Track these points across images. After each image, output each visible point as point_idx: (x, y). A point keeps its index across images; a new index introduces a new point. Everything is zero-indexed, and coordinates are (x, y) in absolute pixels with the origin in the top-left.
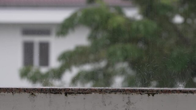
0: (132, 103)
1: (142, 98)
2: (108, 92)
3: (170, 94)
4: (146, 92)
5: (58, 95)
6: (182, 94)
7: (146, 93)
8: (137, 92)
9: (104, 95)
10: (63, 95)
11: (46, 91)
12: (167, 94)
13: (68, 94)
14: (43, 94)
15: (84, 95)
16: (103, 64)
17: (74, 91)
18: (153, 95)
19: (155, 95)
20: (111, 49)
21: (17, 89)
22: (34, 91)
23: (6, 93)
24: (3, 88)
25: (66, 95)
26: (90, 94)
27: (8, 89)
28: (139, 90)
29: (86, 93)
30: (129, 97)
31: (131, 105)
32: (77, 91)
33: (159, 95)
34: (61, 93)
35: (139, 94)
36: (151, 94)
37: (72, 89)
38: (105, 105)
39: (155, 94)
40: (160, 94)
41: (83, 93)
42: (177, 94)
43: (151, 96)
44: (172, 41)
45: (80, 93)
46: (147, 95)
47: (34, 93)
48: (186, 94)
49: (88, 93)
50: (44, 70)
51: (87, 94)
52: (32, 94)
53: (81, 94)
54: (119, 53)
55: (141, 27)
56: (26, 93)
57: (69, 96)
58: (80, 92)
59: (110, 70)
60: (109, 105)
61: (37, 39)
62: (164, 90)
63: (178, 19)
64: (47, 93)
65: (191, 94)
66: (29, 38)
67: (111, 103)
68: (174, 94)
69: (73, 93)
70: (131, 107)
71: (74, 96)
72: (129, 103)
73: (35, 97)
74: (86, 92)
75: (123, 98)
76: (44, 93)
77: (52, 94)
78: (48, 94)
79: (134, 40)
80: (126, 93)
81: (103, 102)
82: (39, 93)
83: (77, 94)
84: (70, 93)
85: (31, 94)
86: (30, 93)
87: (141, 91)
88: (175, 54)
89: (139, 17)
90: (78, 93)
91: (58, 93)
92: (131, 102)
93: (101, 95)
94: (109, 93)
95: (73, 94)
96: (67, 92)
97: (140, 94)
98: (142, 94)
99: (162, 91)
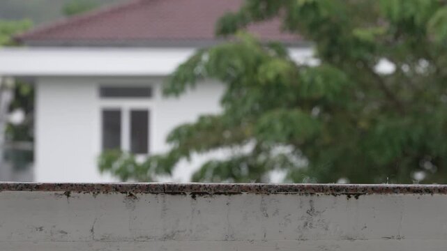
0: (317, 212)
1: (335, 203)
2: (273, 191)
3: (389, 194)
4: (344, 192)
5: (178, 197)
6: (410, 195)
7: (343, 194)
8: (327, 191)
9: (266, 197)
10: (189, 196)
11: (156, 189)
12: (383, 195)
13: (197, 196)
14: (150, 194)
15: (228, 196)
16: (248, 149)
17: (209, 190)
18: (357, 198)
19: (360, 197)
20: (265, 119)
21: (103, 185)
22: (134, 189)
23: (82, 193)
24: (76, 185)
25: (194, 197)
26: (238, 195)
27: (85, 185)
28: (331, 187)
29: (230, 194)
30: (311, 201)
31: (316, 215)
32: (214, 190)
33: (367, 196)
34: (184, 194)
35: (331, 196)
36: (353, 194)
37: (204, 185)
38: (267, 216)
39: (359, 194)
40: (369, 194)
41: (225, 194)
42: (402, 194)
43: (353, 197)
44: (375, 106)
45: (220, 194)
46: (346, 196)
47: (134, 194)
48: (418, 195)
49: (234, 193)
50: (140, 159)
51: (232, 196)
52: (131, 195)
53: (223, 196)
54: (278, 126)
55: (319, 80)
56: (119, 194)
57: (199, 199)
58: (221, 191)
59: (262, 158)
60: (274, 215)
61: (127, 105)
62: (377, 187)
63: (385, 67)
64: (157, 194)
65: (428, 195)
66: (113, 103)
67: (277, 211)
68: (396, 194)
69: (207, 193)
70: (315, 219)
71: (209, 199)
72: (311, 211)
73: (136, 201)
74: (231, 191)
75: (301, 202)
76: (153, 193)
77: (168, 196)
78: (159, 196)
79: (305, 104)
80: (306, 194)
81: (264, 209)
82: (144, 194)
83: (214, 196)
84: (201, 194)
85: (128, 194)
86: (126, 193)
87: (335, 189)
88: (380, 128)
89: (314, 63)
90: (216, 193)
91: (180, 193)
92: (316, 210)
93: (259, 196)
94: (275, 193)
95: (206, 195)
96: (197, 191)
97: (333, 194)
98: (335, 195)
99: (374, 190)
